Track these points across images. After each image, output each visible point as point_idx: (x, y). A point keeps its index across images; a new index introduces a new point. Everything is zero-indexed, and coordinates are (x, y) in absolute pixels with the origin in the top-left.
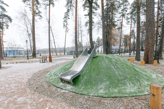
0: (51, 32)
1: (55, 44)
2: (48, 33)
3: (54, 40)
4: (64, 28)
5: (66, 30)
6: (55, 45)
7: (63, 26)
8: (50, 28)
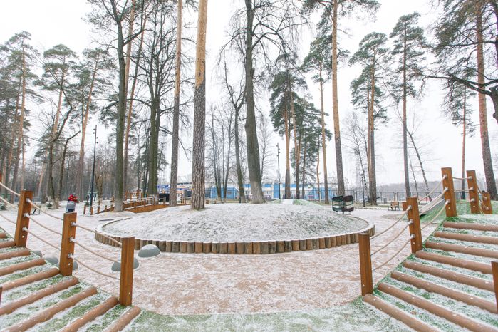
0: (410, 145)
1: (424, 174)
2: (403, 150)
3: (421, 164)
4: (456, 124)
5: (465, 131)
6: (424, 177)
7: (453, 120)
8: (408, 134)
